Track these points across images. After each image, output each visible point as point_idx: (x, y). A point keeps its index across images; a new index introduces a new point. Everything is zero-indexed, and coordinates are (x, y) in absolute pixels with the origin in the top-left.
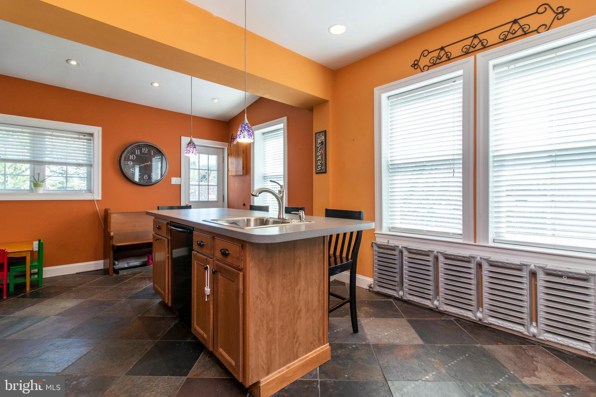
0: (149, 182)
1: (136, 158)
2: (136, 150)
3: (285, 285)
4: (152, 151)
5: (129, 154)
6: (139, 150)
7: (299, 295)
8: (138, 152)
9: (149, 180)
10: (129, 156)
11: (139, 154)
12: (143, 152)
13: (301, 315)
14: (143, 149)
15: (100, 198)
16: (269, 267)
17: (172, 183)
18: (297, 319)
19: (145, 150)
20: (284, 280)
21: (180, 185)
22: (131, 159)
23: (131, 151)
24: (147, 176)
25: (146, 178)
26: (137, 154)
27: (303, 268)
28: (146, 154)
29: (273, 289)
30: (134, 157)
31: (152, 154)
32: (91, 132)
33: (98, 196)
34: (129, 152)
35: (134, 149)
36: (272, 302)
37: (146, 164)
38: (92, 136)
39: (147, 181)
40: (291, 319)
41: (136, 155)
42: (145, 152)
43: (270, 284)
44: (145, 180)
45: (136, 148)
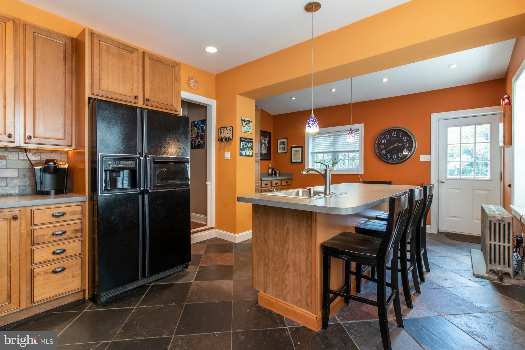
0: (397, 160)
1: (386, 142)
2: (387, 136)
3: (276, 239)
4: (400, 134)
5: (381, 139)
6: (389, 135)
7: (288, 253)
8: (388, 137)
9: (397, 159)
10: (381, 141)
11: (389, 138)
12: (392, 136)
13: (289, 270)
14: (392, 133)
15: (362, 173)
16: (265, 221)
17: (421, 161)
18: (286, 271)
19: (394, 134)
20: (276, 235)
21: (430, 161)
22: (382, 143)
23: (383, 137)
24: (395, 155)
25: (395, 157)
26: (387, 138)
27: (291, 233)
28: (394, 137)
29: (268, 237)
30: (385, 141)
31: (400, 136)
32: (357, 128)
33: (361, 172)
34: (381, 138)
35: (385, 134)
36: (267, 246)
37: (394, 145)
38: (359, 131)
39: (396, 160)
40: (281, 268)
41: (387, 140)
42: (394, 136)
43: (266, 234)
44: (394, 159)
45: (386, 133)
